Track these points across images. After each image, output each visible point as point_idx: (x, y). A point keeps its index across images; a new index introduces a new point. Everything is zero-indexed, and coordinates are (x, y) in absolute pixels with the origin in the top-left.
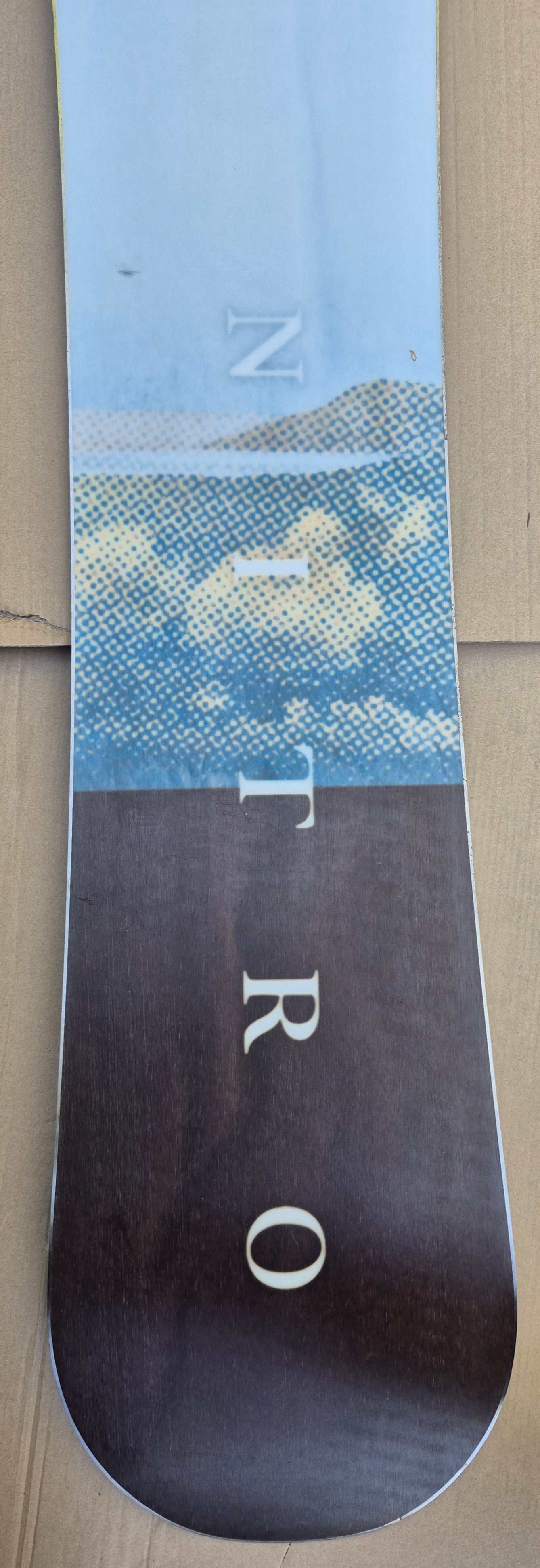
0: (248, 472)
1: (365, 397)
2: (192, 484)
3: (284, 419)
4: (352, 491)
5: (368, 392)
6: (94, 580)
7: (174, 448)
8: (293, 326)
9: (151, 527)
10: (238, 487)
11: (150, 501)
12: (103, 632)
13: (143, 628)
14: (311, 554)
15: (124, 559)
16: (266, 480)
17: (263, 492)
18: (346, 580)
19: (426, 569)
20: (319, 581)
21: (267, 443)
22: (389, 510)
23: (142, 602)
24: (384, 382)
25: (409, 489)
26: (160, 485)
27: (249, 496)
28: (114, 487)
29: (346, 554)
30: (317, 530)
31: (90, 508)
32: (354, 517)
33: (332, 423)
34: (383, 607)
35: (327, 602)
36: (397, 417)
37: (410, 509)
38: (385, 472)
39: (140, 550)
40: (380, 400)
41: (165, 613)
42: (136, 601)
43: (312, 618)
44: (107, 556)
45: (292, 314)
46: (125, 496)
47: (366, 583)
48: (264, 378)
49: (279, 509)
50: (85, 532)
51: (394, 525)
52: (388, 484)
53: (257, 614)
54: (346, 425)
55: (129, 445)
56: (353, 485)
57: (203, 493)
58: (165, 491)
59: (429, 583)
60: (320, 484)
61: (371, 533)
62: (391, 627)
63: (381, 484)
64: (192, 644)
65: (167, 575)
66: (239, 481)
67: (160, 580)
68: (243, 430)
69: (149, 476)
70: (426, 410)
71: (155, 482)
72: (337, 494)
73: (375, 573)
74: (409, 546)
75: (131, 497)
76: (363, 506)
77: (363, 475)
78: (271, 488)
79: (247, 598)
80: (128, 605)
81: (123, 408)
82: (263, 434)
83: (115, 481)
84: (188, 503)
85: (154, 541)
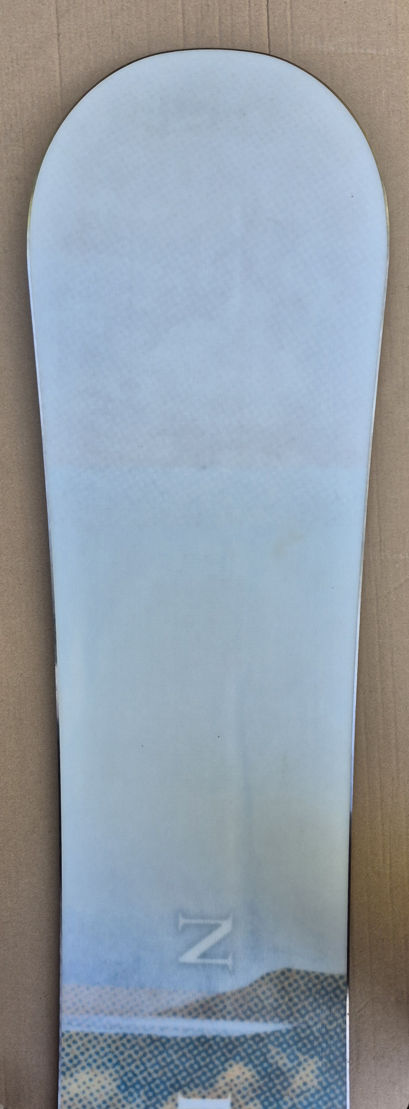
60: (242, 1044)
63: (285, 1046)
72: (254, 1052)
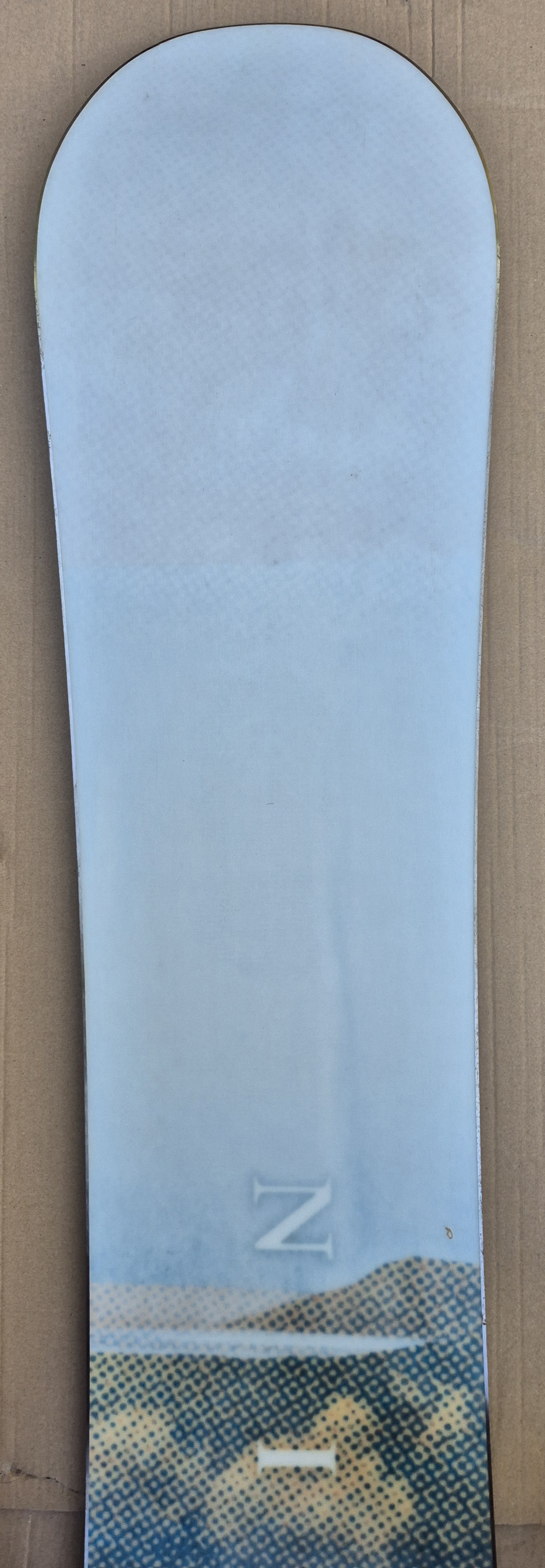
0: (273, 1354)
1: (398, 1276)
2: (214, 1365)
3: (312, 1298)
4: (384, 1377)
5: (401, 1270)
6: (110, 1467)
7: (196, 1327)
8: (322, 1197)
9: (170, 1411)
10: (262, 1370)
11: (170, 1383)
12: (117, 1525)
13: (160, 1522)
14: (339, 1446)
15: (142, 1446)
16: (292, 1363)
17: (289, 1376)
18: (377, 1475)
19: (462, 1466)
20: (348, 1475)
21: (294, 1322)
22: (423, 1400)
23: (159, 1493)
24: (418, 1259)
25: (444, 1377)
26: (180, 1365)
27: (274, 1380)
28: (132, 1367)
29: (376, 1446)
30: (346, 1418)
31: (106, 1390)
32: (386, 1406)
33: (363, 1303)
34: (416, 1506)
35: (357, 1498)
36: (432, 1298)
37: (446, 1399)
38: (418, 1358)
39: (158, 1436)
40: (414, 1279)
41: (184, 1506)
42: (153, 1491)
43: (339, 1515)
44: (124, 1442)
45: (321, 1184)
46: (143, 1377)
47: (398, 1478)
48: (291, 1252)
49: (306, 1395)
50: (101, 1415)
51: (428, 1416)
52: (422, 1371)
53: (281, 1509)
54: (378, 1305)
55: (148, 1322)
56: (385, 1371)
57: (225, 1375)
58: (186, 1373)
59: (466, 1481)
61: (403, 1424)
62: (424, 1529)
64: (211, 1541)
65: (186, 1464)
66: (264, 1363)
67: (179, 1469)
68: (268, 1308)
69: (169, 1356)
70: (463, 1291)
71: (175, 1363)
73: (408, 1468)
74: (444, 1439)
75: (150, 1378)
76: (395, 1394)
77: (395, 1360)
78: (297, 1372)
79: (270, 1492)
80: (145, 1496)
81: (143, 1282)
82: (290, 1313)
83: (133, 1361)
84: (209, 1386)
85: (173, 1426)
